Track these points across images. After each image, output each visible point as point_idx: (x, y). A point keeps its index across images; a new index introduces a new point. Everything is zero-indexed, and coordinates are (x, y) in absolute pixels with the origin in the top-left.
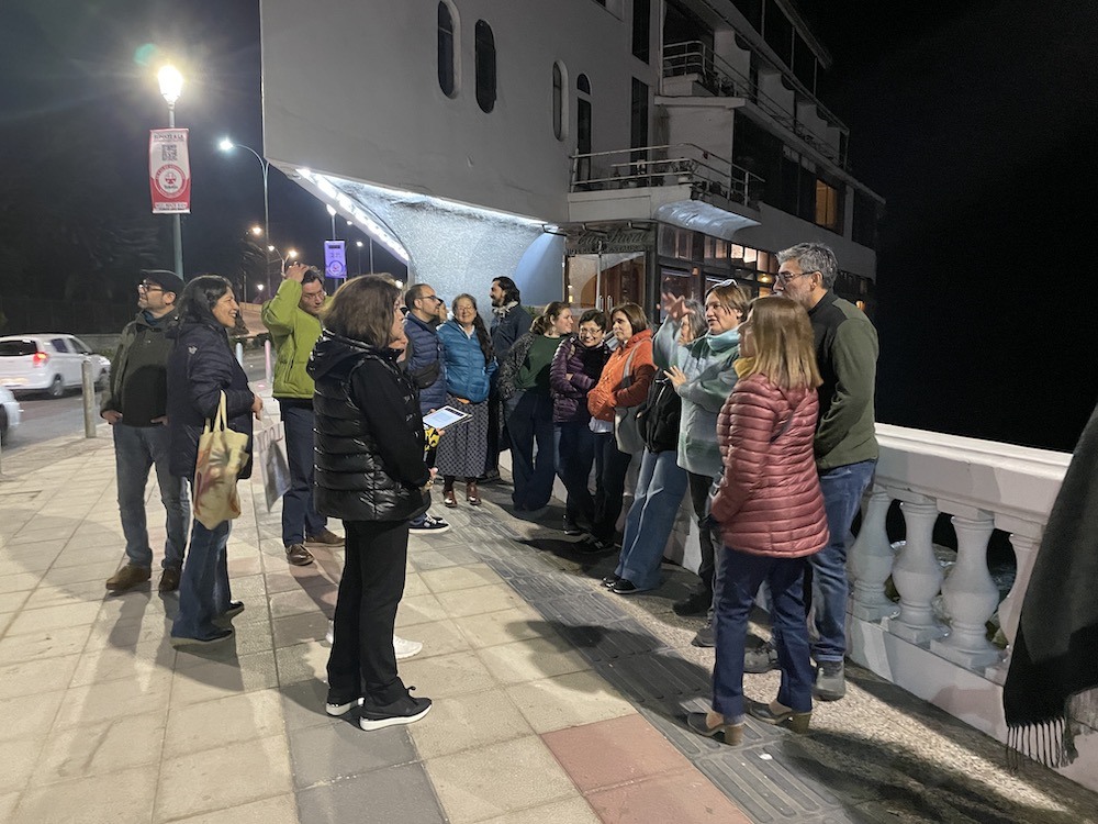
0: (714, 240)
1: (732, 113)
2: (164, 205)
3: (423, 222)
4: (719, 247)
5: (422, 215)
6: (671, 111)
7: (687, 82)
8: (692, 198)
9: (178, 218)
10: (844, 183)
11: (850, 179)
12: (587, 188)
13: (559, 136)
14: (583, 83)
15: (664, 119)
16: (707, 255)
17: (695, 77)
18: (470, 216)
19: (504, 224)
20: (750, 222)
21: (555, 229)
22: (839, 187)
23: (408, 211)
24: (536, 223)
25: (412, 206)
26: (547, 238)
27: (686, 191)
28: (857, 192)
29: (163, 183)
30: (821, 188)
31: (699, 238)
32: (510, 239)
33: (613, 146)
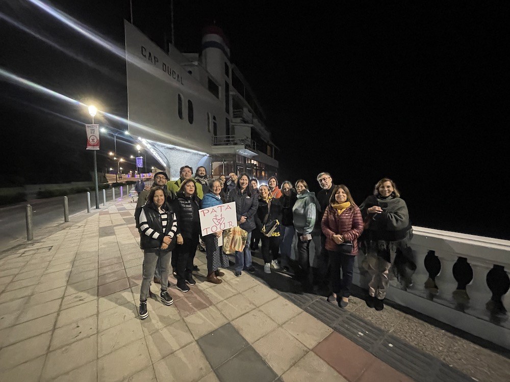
0: (248, 159)
1: (250, 128)
2: (90, 147)
3: (173, 153)
4: (249, 160)
5: (173, 151)
6: (235, 126)
7: (239, 120)
8: (245, 148)
9: (95, 151)
10: (272, 146)
11: (274, 145)
12: (216, 145)
13: (209, 131)
14: (214, 118)
15: (233, 128)
16: (247, 162)
17: (241, 119)
18: (186, 152)
19: (195, 154)
20: (256, 154)
21: (208, 155)
22: (271, 146)
23: (169, 150)
24: (204, 154)
25: (170, 149)
26: (206, 157)
27: (244, 146)
28: (275, 148)
29: (91, 141)
30: (268, 147)
31: (245, 158)
32: (197, 157)
33: (222, 135)
